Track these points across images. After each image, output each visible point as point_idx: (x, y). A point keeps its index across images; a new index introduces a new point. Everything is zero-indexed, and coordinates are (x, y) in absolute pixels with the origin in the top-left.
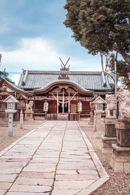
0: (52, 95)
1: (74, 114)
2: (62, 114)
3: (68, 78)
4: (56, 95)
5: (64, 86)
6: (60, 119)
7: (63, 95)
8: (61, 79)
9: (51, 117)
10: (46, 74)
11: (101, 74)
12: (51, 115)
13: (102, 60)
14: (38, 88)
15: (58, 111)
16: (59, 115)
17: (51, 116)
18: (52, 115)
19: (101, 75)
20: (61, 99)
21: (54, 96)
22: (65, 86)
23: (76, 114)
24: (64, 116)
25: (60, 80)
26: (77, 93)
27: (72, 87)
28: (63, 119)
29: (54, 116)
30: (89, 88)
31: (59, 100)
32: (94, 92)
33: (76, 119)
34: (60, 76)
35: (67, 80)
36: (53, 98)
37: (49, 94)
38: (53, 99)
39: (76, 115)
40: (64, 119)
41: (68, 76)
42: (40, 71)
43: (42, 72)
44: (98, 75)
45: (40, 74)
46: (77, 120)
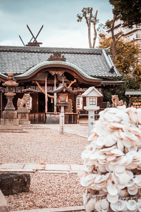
0: (36, 85)
1: (70, 113)
2: (53, 114)
3: (64, 59)
4: (43, 85)
5: (57, 71)
6: (50, 121)
7: (54, 84)
8: (53, 60)
9: (35, 119)
10: (18, 52)
11: (102, 52)
12: (35, 115)
13: (89, 30)
14: (20, 74)
15: (46, 110)
16: (49, 115)
17: (35, 117)
18: (37, 115)
19: (101, 54)
20: (51, 91)
21: (40, 87)
22: (59, 72)
23: (72, 113)
24: (56, 118)
25: (52, 62)
26: (74, 82)
27: (69, 72)
28: (53, 121)
29: (40, 117)
30: (97, 75)
31: (48, 93)
32: (103, 81)
33: (72, 122)
34: (52, 55)
35: (63, 63)
36: (39, 89)
37: (33, 83)
38: (39, 91)
39: (72, 116)
40: (56, 121)
41: (63, 56)
42: (8, 47)
43: (12, 49)
44: (97, 54)
45: (8, 51)
46: (75, 122)
